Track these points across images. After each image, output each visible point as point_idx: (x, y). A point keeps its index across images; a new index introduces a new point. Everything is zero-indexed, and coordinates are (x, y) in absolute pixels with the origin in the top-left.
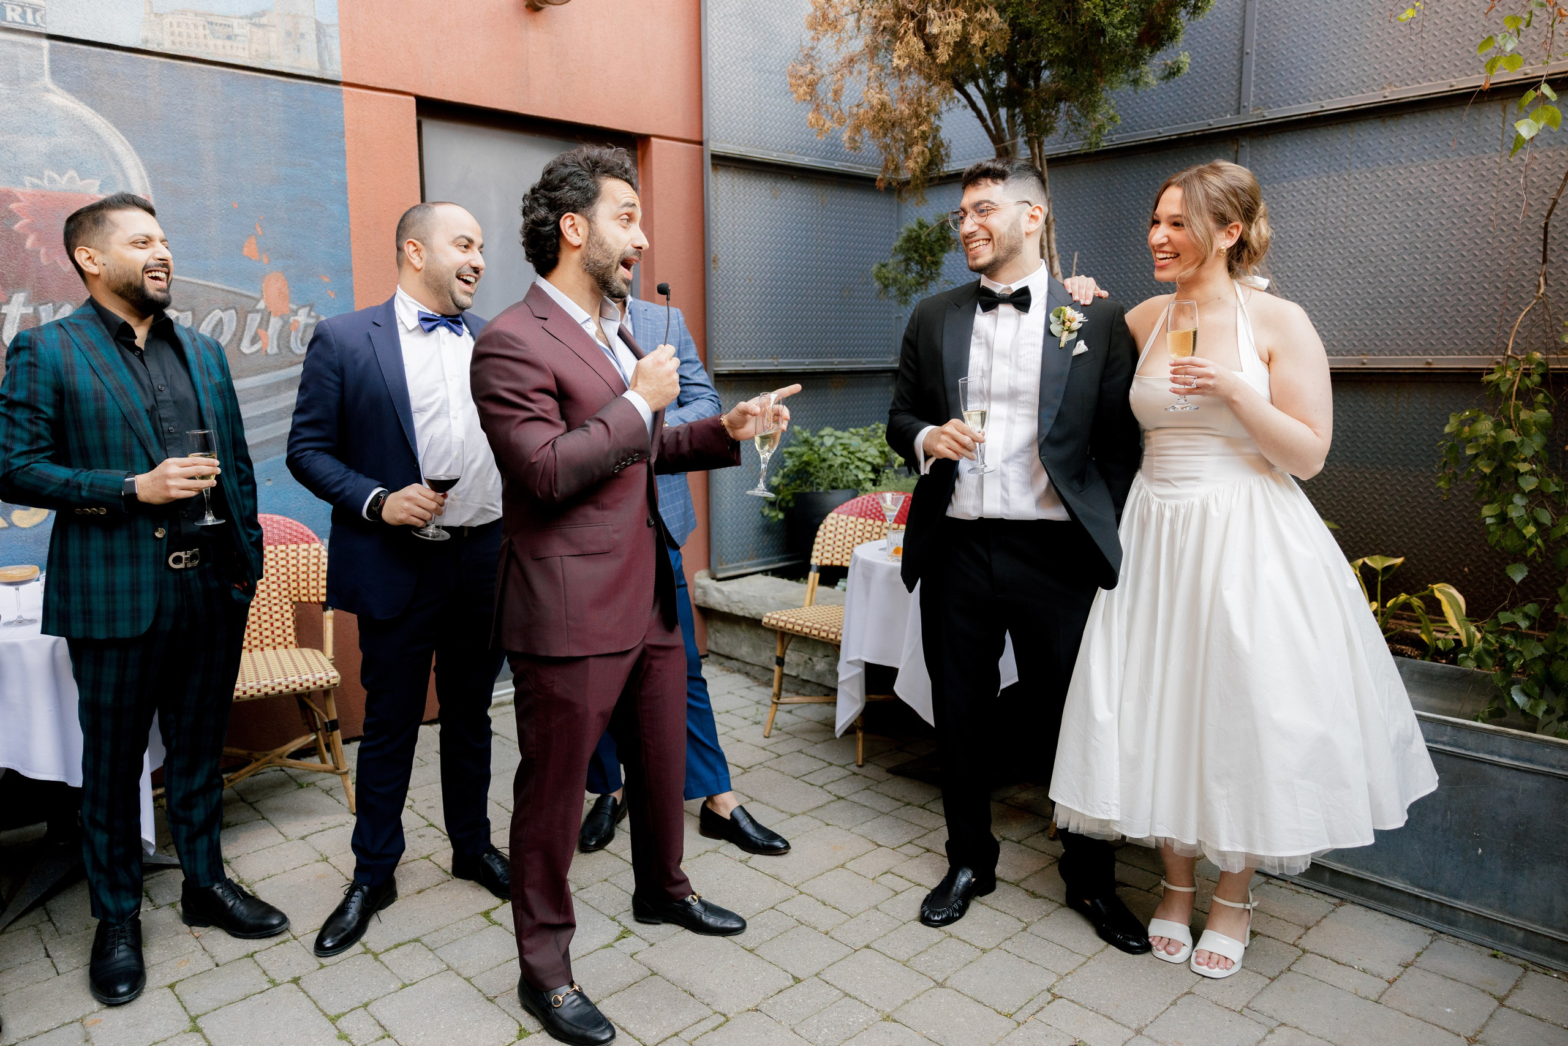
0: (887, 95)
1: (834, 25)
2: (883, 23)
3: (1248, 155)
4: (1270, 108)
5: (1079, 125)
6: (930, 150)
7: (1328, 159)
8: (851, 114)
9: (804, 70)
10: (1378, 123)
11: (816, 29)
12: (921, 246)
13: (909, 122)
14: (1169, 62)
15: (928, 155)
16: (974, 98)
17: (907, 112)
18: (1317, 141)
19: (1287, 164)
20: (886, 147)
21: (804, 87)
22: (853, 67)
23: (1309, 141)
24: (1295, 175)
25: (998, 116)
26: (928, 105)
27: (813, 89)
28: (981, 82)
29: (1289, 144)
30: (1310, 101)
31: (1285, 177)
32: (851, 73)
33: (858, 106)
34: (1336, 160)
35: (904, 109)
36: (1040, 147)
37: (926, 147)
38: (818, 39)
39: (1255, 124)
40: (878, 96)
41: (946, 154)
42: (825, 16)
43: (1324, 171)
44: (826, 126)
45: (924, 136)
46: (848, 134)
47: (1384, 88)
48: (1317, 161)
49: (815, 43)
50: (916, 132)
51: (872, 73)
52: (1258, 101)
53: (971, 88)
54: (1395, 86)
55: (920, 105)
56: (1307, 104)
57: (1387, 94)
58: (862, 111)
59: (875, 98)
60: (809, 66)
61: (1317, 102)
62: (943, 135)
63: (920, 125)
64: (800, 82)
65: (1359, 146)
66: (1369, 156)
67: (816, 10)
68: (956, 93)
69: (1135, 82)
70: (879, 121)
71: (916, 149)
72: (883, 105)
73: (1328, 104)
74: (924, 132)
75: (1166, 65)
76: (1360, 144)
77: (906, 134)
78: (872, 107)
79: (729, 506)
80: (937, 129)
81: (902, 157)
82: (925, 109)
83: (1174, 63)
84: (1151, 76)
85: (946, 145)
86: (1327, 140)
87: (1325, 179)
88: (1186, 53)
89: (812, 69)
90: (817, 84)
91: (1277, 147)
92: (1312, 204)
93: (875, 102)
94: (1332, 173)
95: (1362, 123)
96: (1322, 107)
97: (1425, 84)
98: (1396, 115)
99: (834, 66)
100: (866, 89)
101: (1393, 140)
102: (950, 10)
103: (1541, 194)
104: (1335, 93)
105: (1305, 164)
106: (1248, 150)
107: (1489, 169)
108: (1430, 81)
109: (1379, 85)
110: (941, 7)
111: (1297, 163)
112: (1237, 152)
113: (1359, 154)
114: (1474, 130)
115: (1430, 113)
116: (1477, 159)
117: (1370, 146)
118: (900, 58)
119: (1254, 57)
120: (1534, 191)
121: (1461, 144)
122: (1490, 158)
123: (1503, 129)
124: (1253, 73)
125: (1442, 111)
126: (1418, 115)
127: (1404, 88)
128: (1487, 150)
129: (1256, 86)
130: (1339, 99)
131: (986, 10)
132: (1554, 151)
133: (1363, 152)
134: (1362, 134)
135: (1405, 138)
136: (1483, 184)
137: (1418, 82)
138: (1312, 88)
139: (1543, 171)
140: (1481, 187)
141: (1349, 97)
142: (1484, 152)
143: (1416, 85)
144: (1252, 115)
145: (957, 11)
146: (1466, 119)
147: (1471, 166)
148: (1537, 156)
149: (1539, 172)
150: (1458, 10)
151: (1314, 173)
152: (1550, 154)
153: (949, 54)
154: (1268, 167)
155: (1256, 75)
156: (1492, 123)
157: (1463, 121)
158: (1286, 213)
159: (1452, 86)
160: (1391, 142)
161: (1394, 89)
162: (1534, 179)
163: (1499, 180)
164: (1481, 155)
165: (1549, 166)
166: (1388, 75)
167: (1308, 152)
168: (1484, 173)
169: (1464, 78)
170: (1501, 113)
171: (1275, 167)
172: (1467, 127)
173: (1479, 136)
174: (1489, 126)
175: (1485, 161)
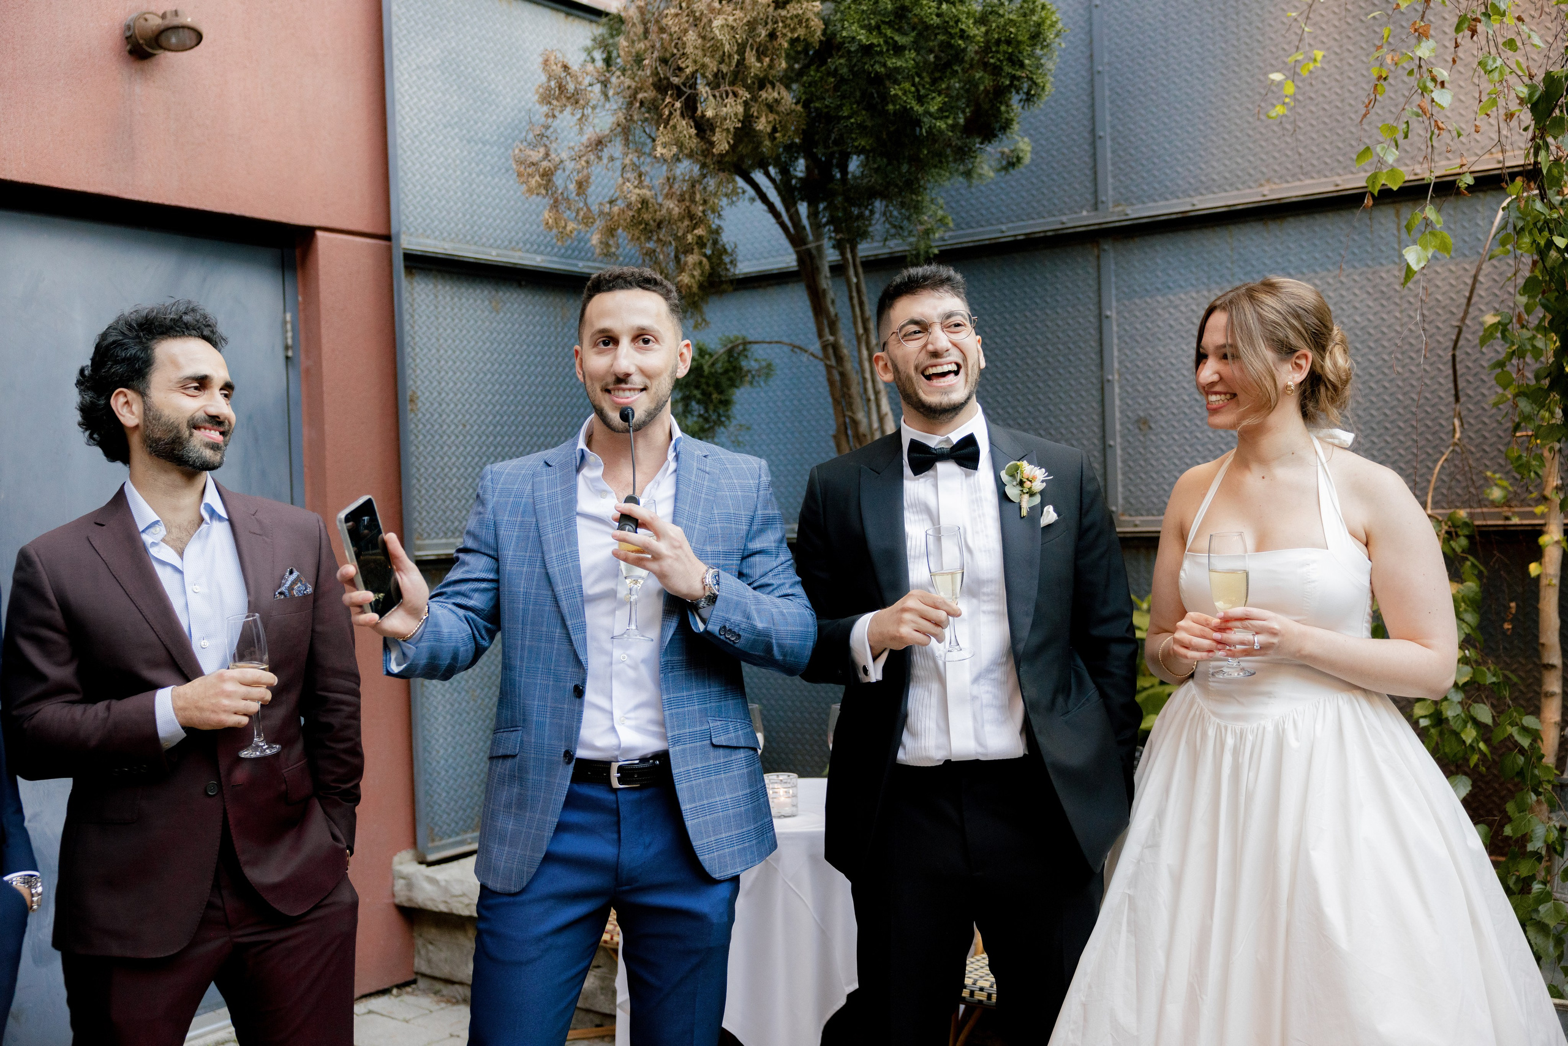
0: (650, 189)
1: (575, 99)
2: (640, 96)
3: (1112, 261)
4: (1132, 204)
5: (901, 228)
6: (708, 258)
7: (1207, 269)
8: (601, 213)
9: (536, 155)
10: (1259, 227)
11: (550, 103)
12: (703, 380)
13: (679, 224)
14: (1006, 150)
15: (707, 267)
16: (764, 189)
17: (676, 210)
18: (1192, 246)
19: (1160, 274)
20: (651, 253)
21: (537, 178)
22: (602, 150)
23: (1182, 246)
24: (1169, 288)
25: (797, 211)
26: (705, 202)
27: (550, 180)
28: (772, 170)
29: (1159, 249)
30: (1178, 198)
31: (1158, 289)
32: (600, 158)
33: (611, 202)
34: (1216, 270)
35: (673, 207)
36: (853, 251)
37: (705, 255)
38: (554, 116)
39: (1117, 224)
40: (637, 191)
41: (731, 262)
42: (561, 87)
43: (1204, 283)
44: (569, 228)
45: (701, 243)
46: (598, 236)
47: (1261, 185)
48: (1194, 270)
49: (550, 120)
50: (690, 237)
51: (627, 161)
52: (1119, 196)
53: (759, 177)
54: (1275, 183)
55: (693, 201)
56: (1175, 201)
57: (1266, 192)
58: (616, 209)
59: (634, 194)
60: (542, 150)
61: (1188, 199)
62: (726, 238)
63: (694, 228)
64: (530, 170)
65: (1240, 254)
66: (1253, 266)
67: (549, 80)
68: (740, 182)
69: (968, 174)
70: (640, 223)
71: (692, 259)
72: (644, 202)
73: (1201, 202)
74: (700, 237)
75: (1003, 153)
76: (1242, 251)
77: (677, 238)
78: (629, 206)
79: (442, 751)
80: (718, 231)
81: (672, 265)
82: (701, 208)
83: (1012, 151)
84: (986, 167)
85: (729, 250)
86: (1203, 245)
88: (1026, 139)
89: (547, 155)
90: (552, 174)
91: (1146, 252)
93: (633, 198)
94: (1213, 286)
95: (1241, 226)
96: (1193, 205)
97: (1308, 182)
98: (1278, 218)
99: (576, 149)
100: (620, 181)
101: (1279, 247)
102: (727, 88)
103: (1448, 316)
104: (1207, 188)
105: (1181, 274)
106: (1112, 255)
107: (1388, 285)
108: (1313, 178)
109: (1256, 181)
110: (715, 84)
111: (1171, 272)
112: (1098, 257)
113: (1241, 264)
114: (1367, 238)
115: (1317, 216)
116: (1374, 273)
117: (1253, 253)
118: (664, 145)
119: (1109, 143)
120: (1440, 311)
121: (1354, 253)
122: (1388, 271)
123: (1399, 238)
124: (1109, 163)
125: (1330, 215)
126: (1303, 218)
127: (1285, 185)
128: (1384, 262)
129: (1114, 177)
130: (1211, 196)
131: (773, 87)
132: (1457, 264)
133: (1246, 261)
134: (1242, 239)
135: (1292, 246)
136: (1384, 302)
137: (1300, 180)
138: (1180, 182)
139: (1447, 288)
140: (1383, 305)
141: (1223, 194)
142: (1381, 264)
143: (1298, 183)
144: (1112, 213)
145: (736, 89)
146: (1356, 224)
147: (1369, 280)
148: (1439, 269)
149: (1444, 289)
150: (1334, 110)
151: (1192, 285)
152: (1453, 268)
153: (728, 143)
154: (1137, 276)
155: (1113, 164)
156: (1386, 230)
157: (1354, 227)
158: (1163, 334)
159: (1337, 185)
160: (1276, 249)
161: (1274, 187)
162: (1440, 297)
163: (1401, 298)
164: (1378, 267)
165: (1453, 282)
166: (1264, 170)
167: (1183, 259)
168: (1384, 289)
169: (1350, 176)
170: (1396, 219)
171: (1146, 277)
172: (1360, 234)
173: (1373, 246)
174: (1383, 234)
175: (1384, 275)
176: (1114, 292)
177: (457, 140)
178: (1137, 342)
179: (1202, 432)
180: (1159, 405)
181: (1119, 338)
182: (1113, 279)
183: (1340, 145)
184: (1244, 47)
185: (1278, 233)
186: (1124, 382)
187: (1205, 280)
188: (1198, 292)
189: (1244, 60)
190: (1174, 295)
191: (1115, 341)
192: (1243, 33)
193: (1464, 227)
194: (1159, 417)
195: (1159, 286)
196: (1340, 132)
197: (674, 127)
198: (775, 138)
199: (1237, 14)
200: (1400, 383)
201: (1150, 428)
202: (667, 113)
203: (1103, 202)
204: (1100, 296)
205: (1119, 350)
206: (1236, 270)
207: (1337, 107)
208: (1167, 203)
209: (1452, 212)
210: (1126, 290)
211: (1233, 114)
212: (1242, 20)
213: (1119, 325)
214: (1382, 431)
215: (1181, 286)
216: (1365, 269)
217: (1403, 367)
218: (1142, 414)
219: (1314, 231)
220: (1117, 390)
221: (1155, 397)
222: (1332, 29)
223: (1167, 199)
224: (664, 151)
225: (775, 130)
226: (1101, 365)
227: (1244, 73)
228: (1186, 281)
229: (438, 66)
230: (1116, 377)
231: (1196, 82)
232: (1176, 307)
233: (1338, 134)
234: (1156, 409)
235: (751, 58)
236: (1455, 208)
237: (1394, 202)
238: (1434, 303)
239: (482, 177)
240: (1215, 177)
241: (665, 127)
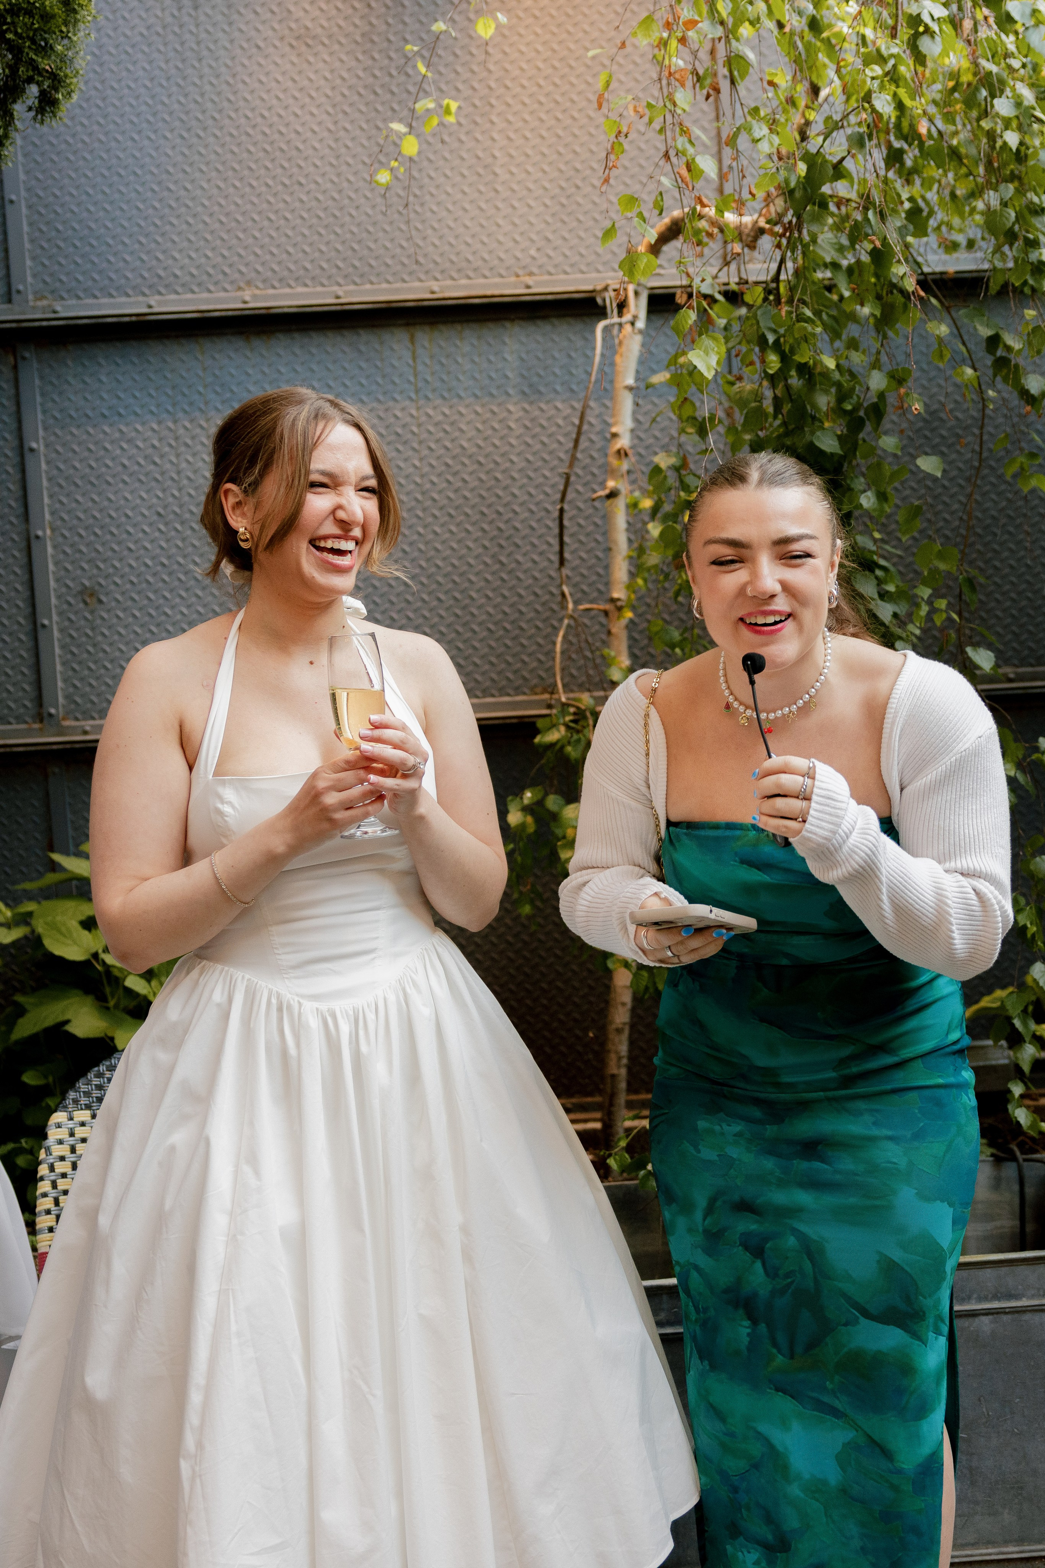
3: (36, 374)
4: (62, 298)
7: (170, 392)
10: (240, 343)
18: (148, 362)
19: (105, 396)
23: (136, 360)
24: (120, 415)
29: (103, 362)
30: (128, 295)
31: (104, 416)
34: (184, 395)
39: (45, 323)
43: (168, 412)
47: (240, 289)
48: (153, 394)
52: (41, 285)
54: (257, 288)
56: (124, 299)
57: (247, 298)
61: (143, 298)
65: (215, 376)
66: (233, 393)
73: (160, 303)
76: (217, 372)
86: (165, 361)
87: (170, 424)
91: (84, 365)
92: (155, 463)
94: (180, 415)
95: (217, 339)
96: (150, 307)
97: (300, 289)
98: (264, 333)
101: (266, 370)
103: (476, 466)
104: (166, 286)
105: (135, 397)
106: (35, 365)
107: (404, 426)
108: (306, 285)
109: (232, 282)
111: (122, 395)
112: (15, 367)
113: (218, 389)
114: (377, 367)
115: (313, 334)
116: (387, 410)
117: (232, 376)
119: (24, 210)
120: (467, 461)
121: (362, 385)
122: (403, 409)
123: (415, 368)
124: (26, 237)
125: (330, 334)
126: (296, 335)
127: (271, 291)
128: (398, 397)
129: (33, 259)
130: (173, 297)
132: (483, 406)
133: (222, 385)
134: (217, 356)
135: (283, 370)
136: (401, 448)
137: (290, 286)
138: (129, 275)
139: (474, 433)
140: (398, 450)
141: (189, 296)
142: (395, 400)
143: (287, 290)
144: (34, 307)
146: (363, 348)
147: (380, 418)
148: (463, 410)
149: (469, 435)
150: (330, 203)
151: (152, 412)
152: (479, 409)
154: (73, 397)
155: (32, 241)
156: (400, 358)
157: (360, 351)
158: (114, 476)
159: (338, 297)
160: (263, 373)
161: (257, 292)
162: (465, 444)
163: (420, 442)
164: (391, 404)
165: (480, 426)
166: (244, 269)
167: (137, 378)
168: (399, 430)
169: (352, 287)
170: (409, 345)
171: (86, 399)
172: (367, 360)
173: (384, 376)
174: (396, 363)
175: (399, 414)
176: (40, 416)
178: (77, 485)
179: (172, 607)
180: (111, 570)
181: (50, 480)
182: (39, 399)
183: (340, 247)
184: (209, 105)
185: (264, 352)
186: (60, 539)
187: (170, 408)
188: (159, 423)
189: (210, 122)
190: (127, 425)
191: (45, 483)
192: (208, 88)
193: (490, 361)
194: (112, 587)
195: (106, 412)
196: (339, 230)
199: (200, 60)
200: (422, 547)
201: (100, 602)
203: (19, 292)
204: (19, 421)
205: (51, 496)
206: (212, 396)
207: (334, 199)
208: (112, 300)
209: (475, 342)
210: (58, 415)
211: (199, 192)
212: (206, 70)
213: (48, 463)
214: (403, 605)
215: (136, 414)
216: (375, 405)
217: (425, 527)
218: (87, 583)
219: (310, 353)
220: (50, 550)
221: (104, 561)
222: (323, 99)
223: (111, 296)
226: (26, 516)
227: (211, 140)
228: (142, 407)
230: (48, 532)
231: (146, 142)
232: (129, 441)
233: (336, 234)
234: (107, 577)
236: (479, 338)
237: (407, 325)
238: (458, 450)
240: (178, 273)
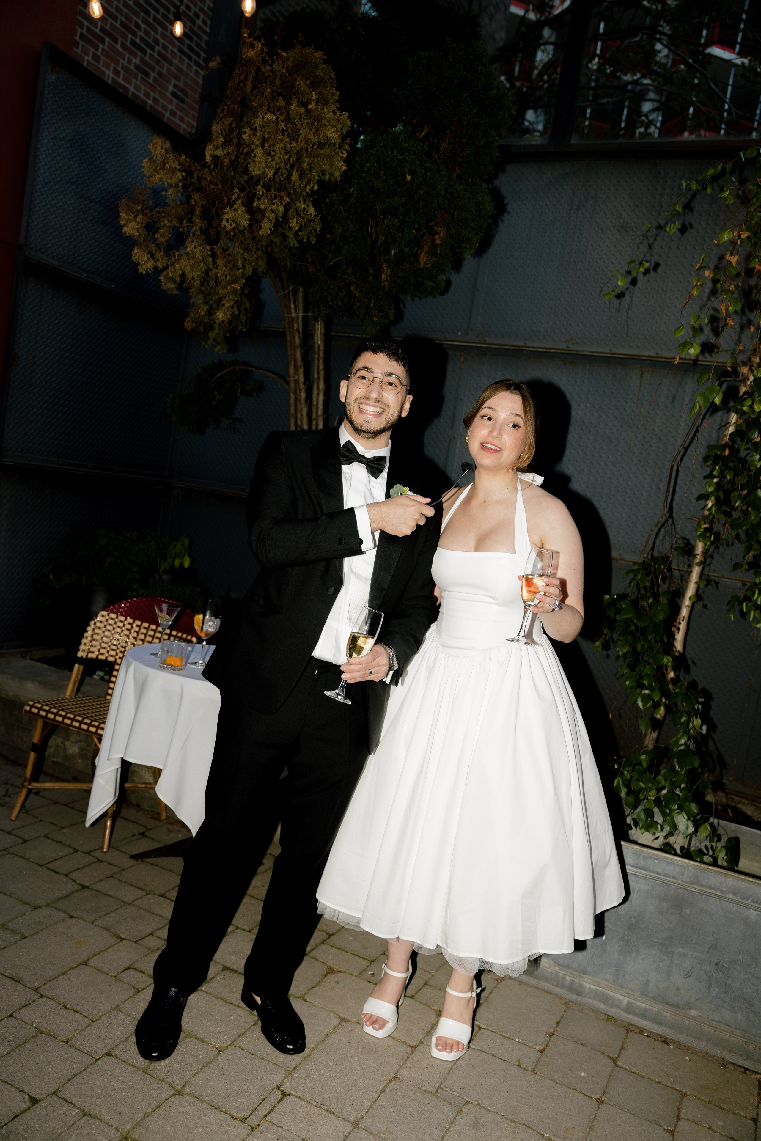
61: (523, 340)
102: (277, 193)
104: (535, 335)
106: (471, 363)
110: (267, 188)
118: (228, 221)
119: (483, 295)
129: (481, 316)
131: (305, 201)
145: (282, 194)
153: (270, 229)
176: (468, 385)
177: (73, 194)
197: (237, 210)
198: (299, 236)
202: (233, 199)
203: (472, 330)
223: (510, 336)
224: (227, 224)
225: (300, 229)
226: (452, 428)
229: (69, 140)
235: (295, 176)
239: (86, 223)
240: (542, 330)
241: (230, 208)
